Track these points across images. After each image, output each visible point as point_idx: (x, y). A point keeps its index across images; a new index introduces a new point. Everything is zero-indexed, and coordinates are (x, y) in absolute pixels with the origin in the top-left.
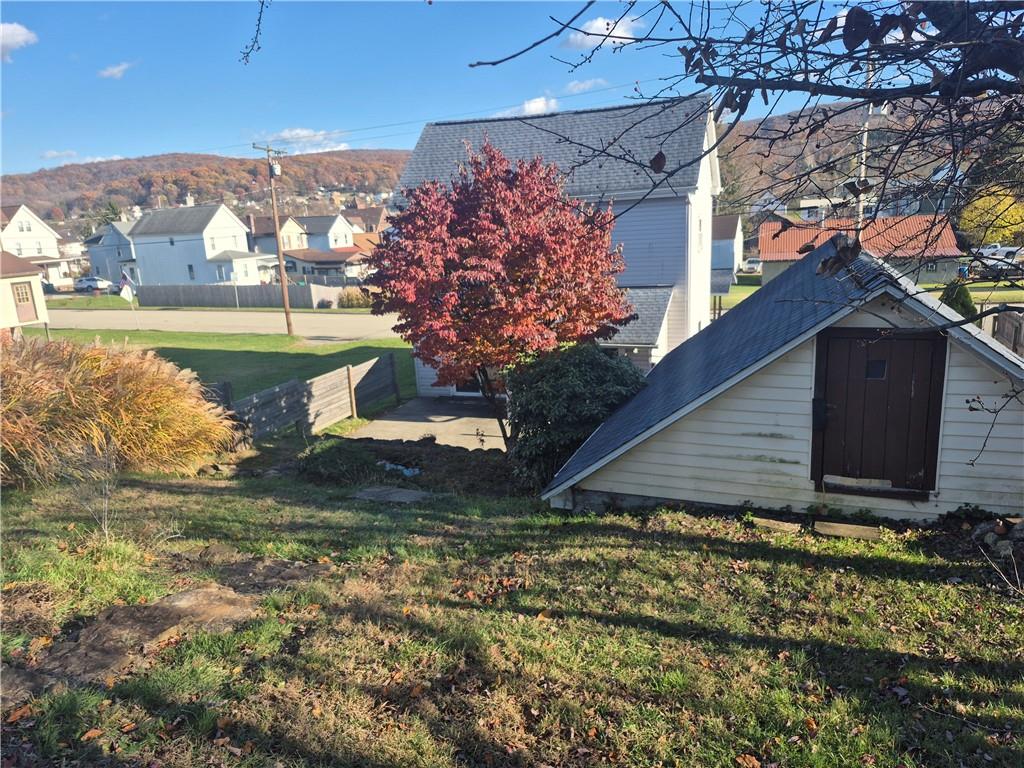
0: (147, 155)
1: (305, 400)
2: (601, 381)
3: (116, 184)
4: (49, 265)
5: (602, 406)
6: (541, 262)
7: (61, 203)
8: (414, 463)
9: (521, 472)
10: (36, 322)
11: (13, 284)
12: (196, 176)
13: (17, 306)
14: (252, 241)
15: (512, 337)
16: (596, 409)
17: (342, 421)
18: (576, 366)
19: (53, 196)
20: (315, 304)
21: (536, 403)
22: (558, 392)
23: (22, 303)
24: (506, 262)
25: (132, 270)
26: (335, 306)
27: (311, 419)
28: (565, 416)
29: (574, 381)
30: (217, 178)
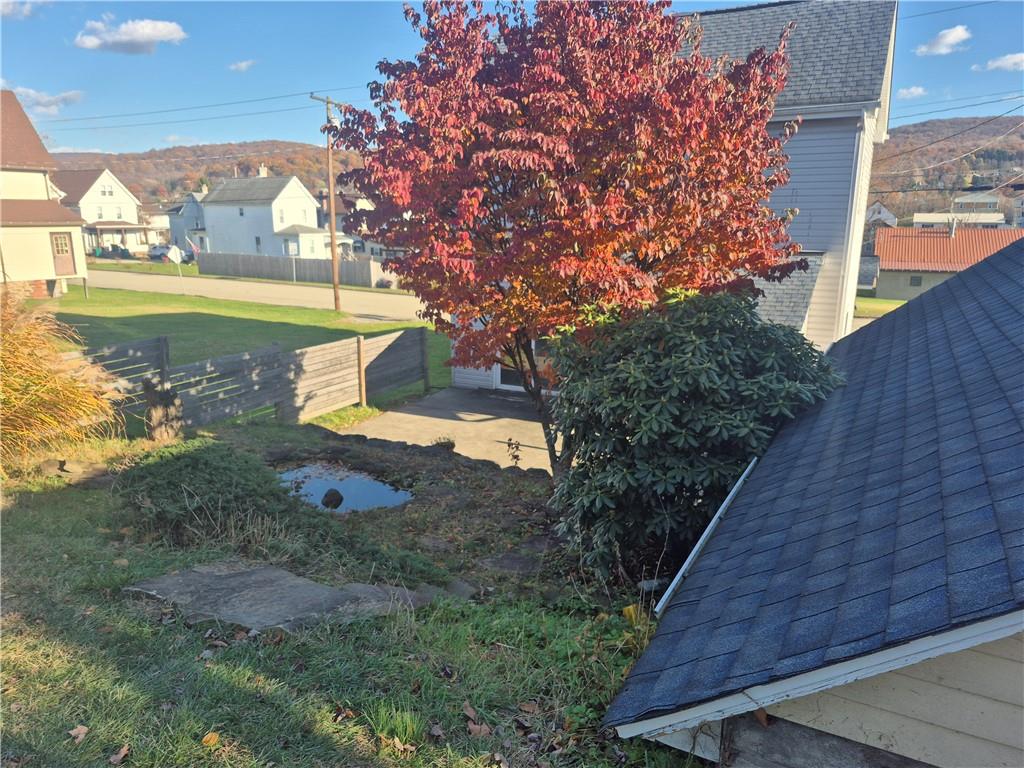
0: (248, 141)
1: (292, 375)
2: (753, 370)
3: (218, 167)
4: (127, 231)
5: (755, 419)
6: (643, 135)
7: (166, 182)
8: (405, 484)
9: (570, 530)
10: (75, 276)
11: (52, 234)
12: (292, 163)
13: (54, 257)
14: (323, 219)
15: (575, 279)
16: (743, 425)
17: (344, 409)
18: (701, 331)
20: (373, 284)
21: (610, 403)
22: (659, 382)
23: (61, 255)
24: (576, 141)
25: (202, 239)
26: (394, 287)
27: (299, 402)
28: (669, 435)
29: (697, 362)
30: (310, 166)
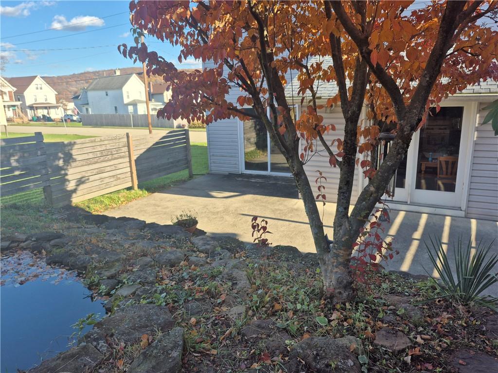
14: (151, 96)
19: (78, 86)
20: (175, 126)
25: (87, 108)
